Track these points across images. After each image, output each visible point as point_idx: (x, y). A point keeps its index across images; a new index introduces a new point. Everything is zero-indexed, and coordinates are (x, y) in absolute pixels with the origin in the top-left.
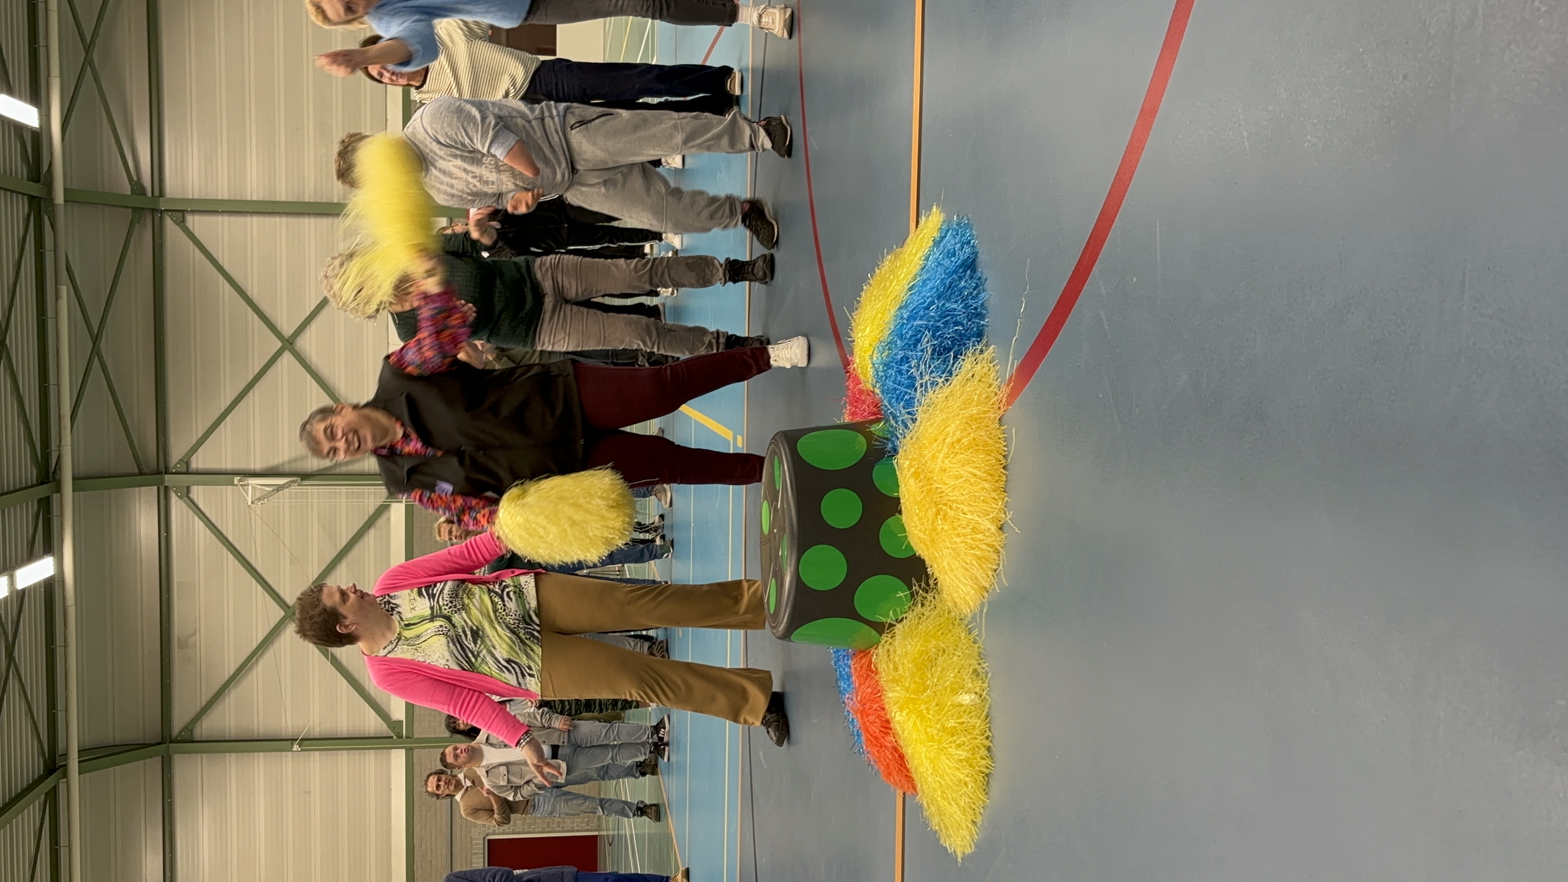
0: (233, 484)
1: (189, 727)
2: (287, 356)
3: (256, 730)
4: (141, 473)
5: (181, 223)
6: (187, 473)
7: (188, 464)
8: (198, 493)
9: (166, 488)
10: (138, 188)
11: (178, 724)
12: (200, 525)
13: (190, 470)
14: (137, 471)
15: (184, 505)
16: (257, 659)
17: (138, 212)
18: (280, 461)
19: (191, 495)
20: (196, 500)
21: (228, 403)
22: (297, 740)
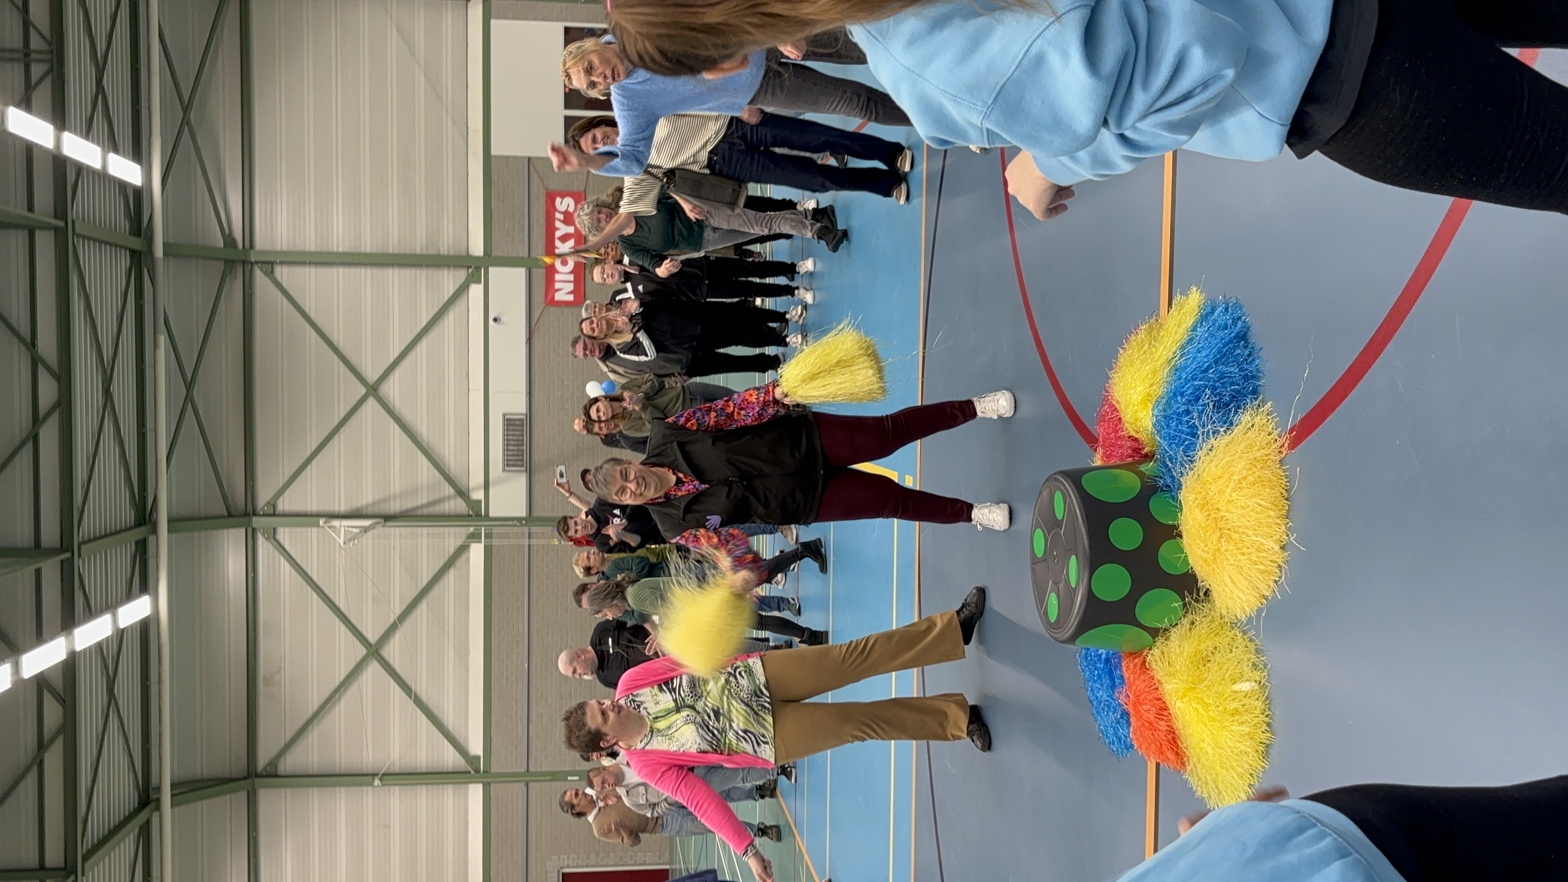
0: (318, 525)
1: (274, 763)
2: (371, 402)
3: (338, 765)
4: (230, 515)
5: (270, 274)
6: (274, 515)
7: (274, 506)
8: (285, 535)
9: (254, 530)
10: (229, 241)
11: (263, 759)
12: (285, 566)
13: (277, 512)
14: (225, 513)
15: (271, 546)
16: (340, 695)
17: (230, 264)
18: (364, 503)
19: (278, 537)
20: (282, 542)
21: (314, 447)
22: (377, 775)
